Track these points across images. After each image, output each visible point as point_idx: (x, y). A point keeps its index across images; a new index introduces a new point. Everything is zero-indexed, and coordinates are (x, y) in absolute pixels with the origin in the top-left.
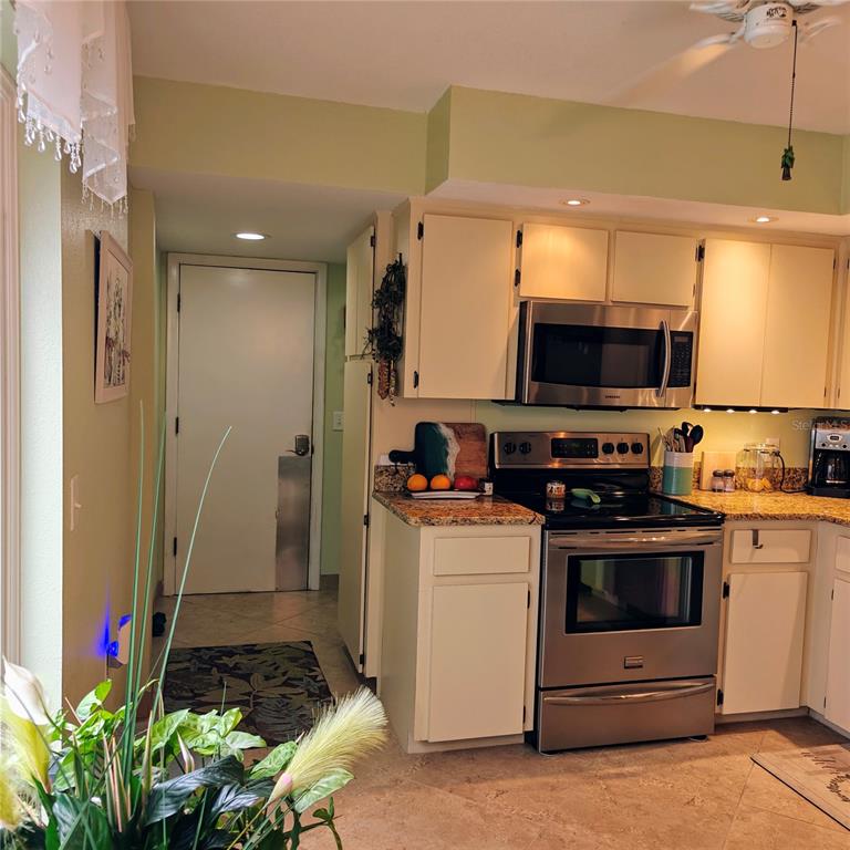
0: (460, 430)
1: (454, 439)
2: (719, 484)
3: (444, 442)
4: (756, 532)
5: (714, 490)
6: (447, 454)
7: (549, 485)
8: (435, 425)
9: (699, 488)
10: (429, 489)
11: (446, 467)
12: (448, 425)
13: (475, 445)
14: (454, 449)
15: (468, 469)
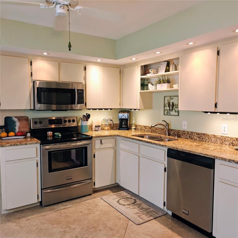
0: (20, 119)
1: (17, 121)
2: (97, 129)
3: (14, 122)
4: (101, 140)
5: (95, 131)
6: (15, 126)
7: (48, 132)
8: (11, 117)
9: (92, 130)
10: (8, 136)
11: (15, 129)
12: (15, 117)
13: (25, 123)
14: (18, 124)
15: (22, 130)
